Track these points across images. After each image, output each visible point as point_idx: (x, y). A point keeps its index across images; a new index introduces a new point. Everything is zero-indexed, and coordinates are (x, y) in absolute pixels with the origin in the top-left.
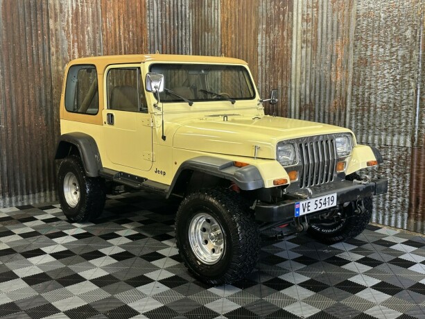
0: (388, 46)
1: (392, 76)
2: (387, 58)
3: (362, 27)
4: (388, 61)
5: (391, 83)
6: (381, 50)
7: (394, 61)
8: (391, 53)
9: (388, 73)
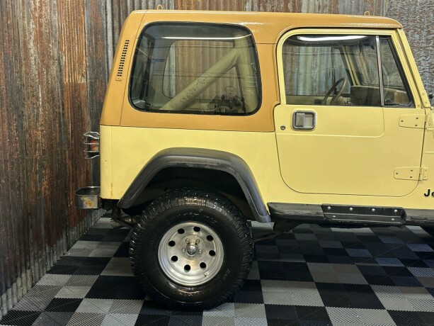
0: (424, 33)
1: (429, 63)
2: (424, 45)
3: (396, 9)
4: (424, 48)
5: (427, 70)
6: (417, 36)
7: (431, 48)
8: (427, 40)
9: (423, 60)
